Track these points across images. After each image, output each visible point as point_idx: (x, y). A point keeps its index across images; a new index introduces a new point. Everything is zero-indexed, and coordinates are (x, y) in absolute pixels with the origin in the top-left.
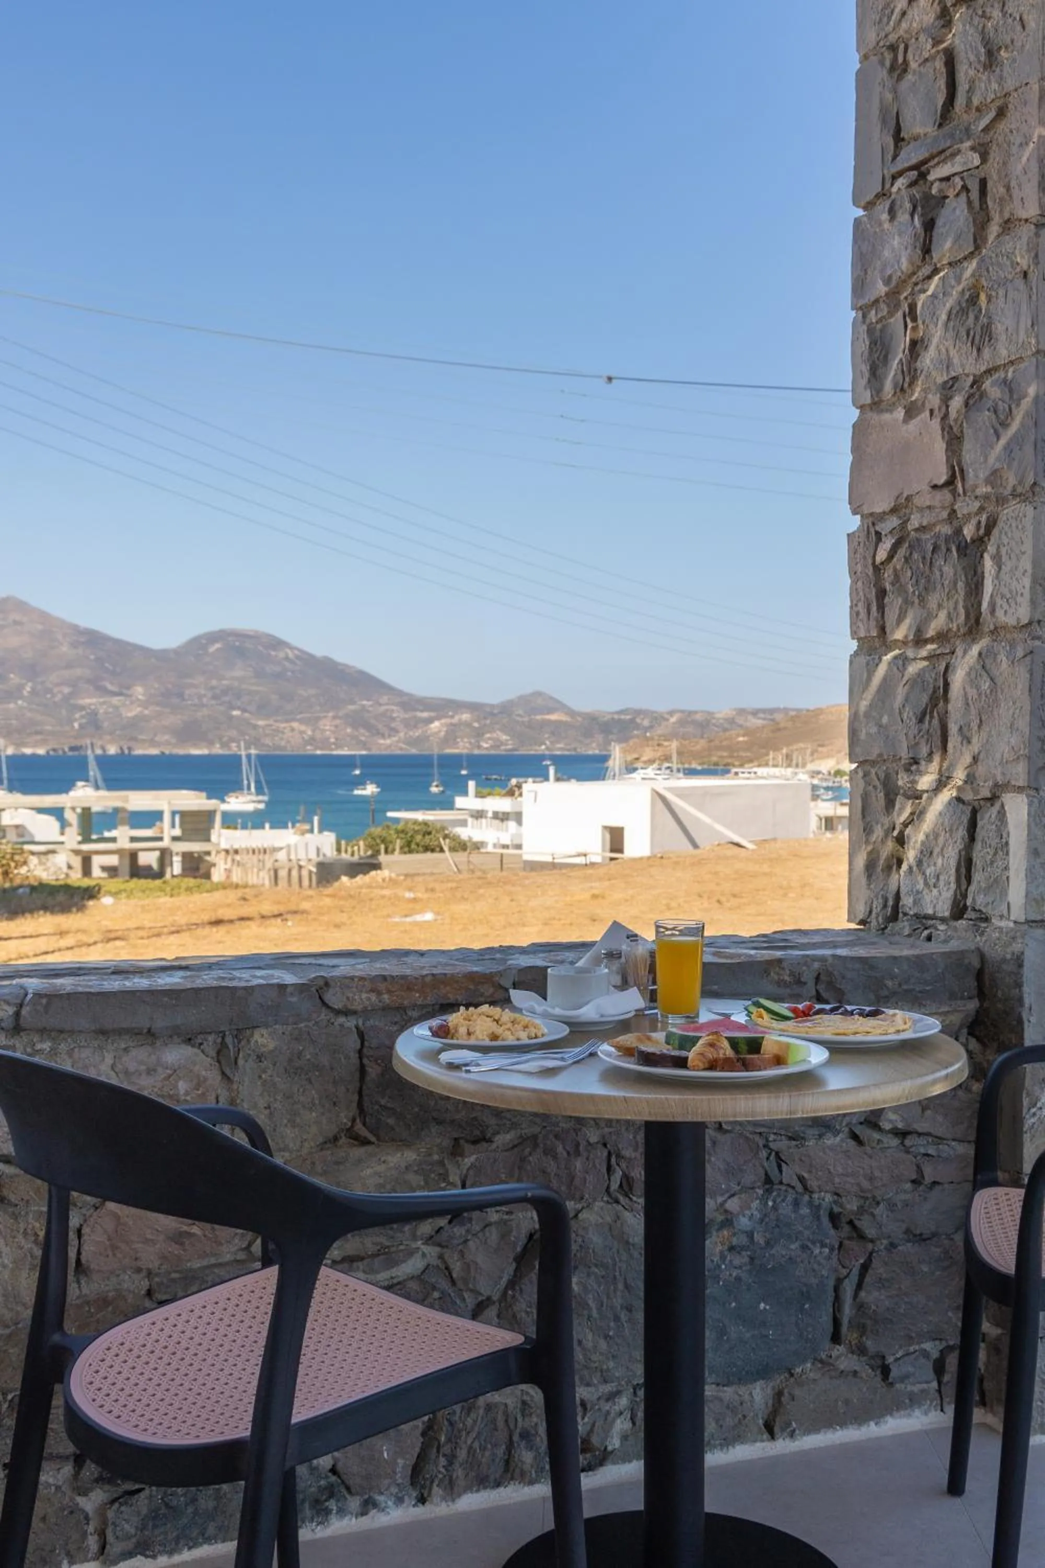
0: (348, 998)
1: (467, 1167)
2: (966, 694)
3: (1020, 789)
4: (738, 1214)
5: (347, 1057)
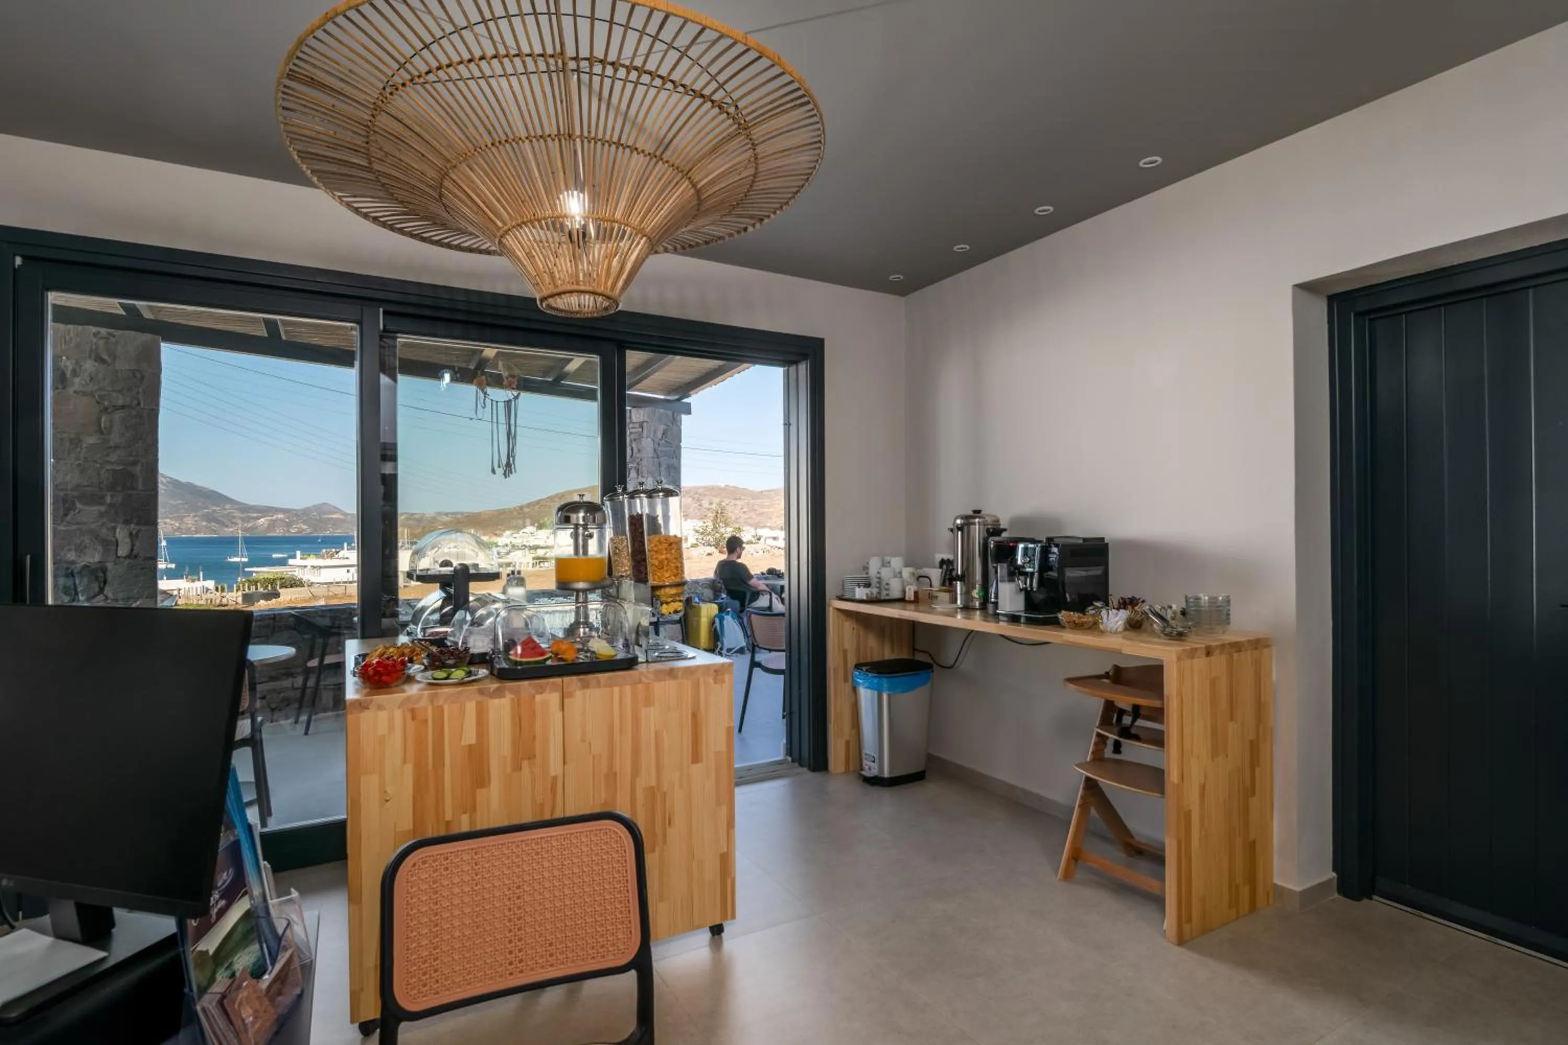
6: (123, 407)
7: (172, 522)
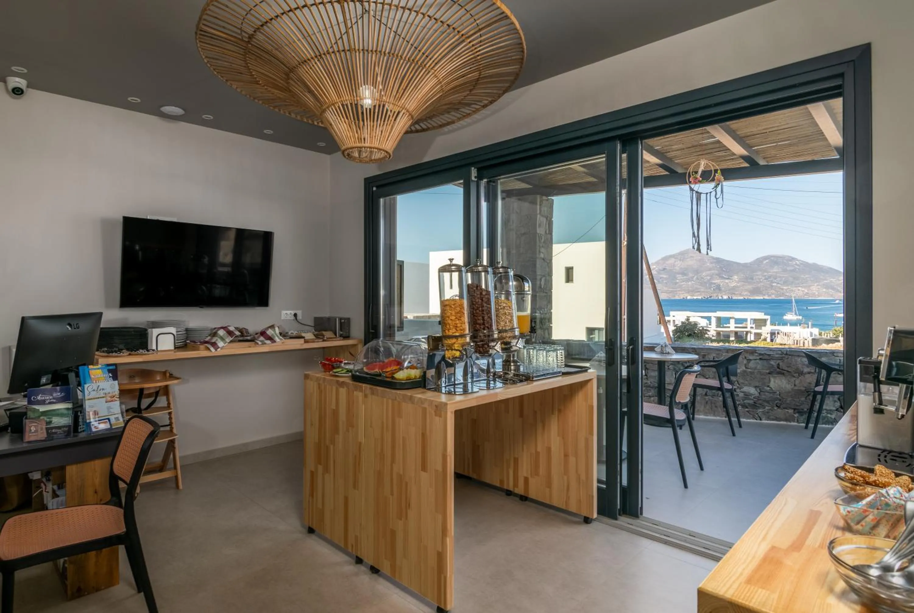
6: (524, 234)
7: (803, 289)
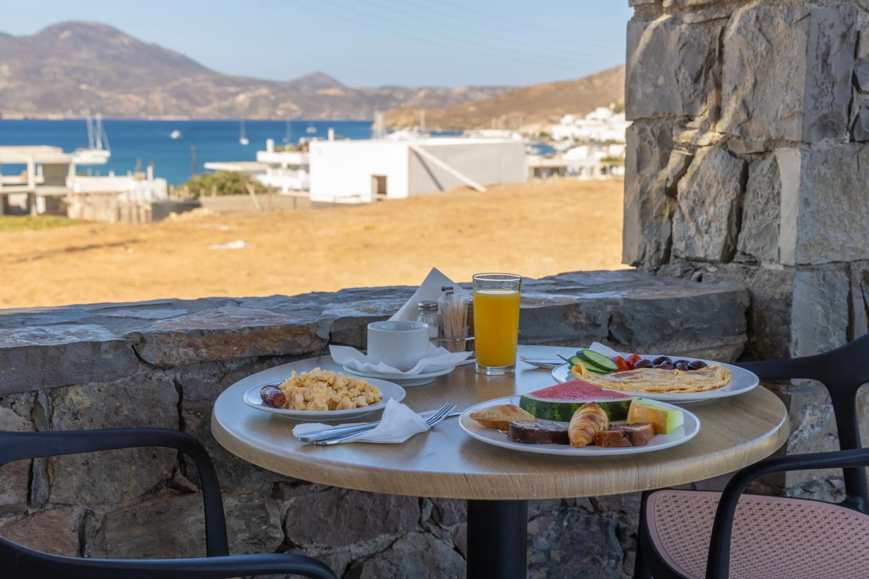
0: (165, 353)
1: (287, 508)
2: (741, 55)
3: (793, 144)
4: (537, 535)
5: (166, 411)
